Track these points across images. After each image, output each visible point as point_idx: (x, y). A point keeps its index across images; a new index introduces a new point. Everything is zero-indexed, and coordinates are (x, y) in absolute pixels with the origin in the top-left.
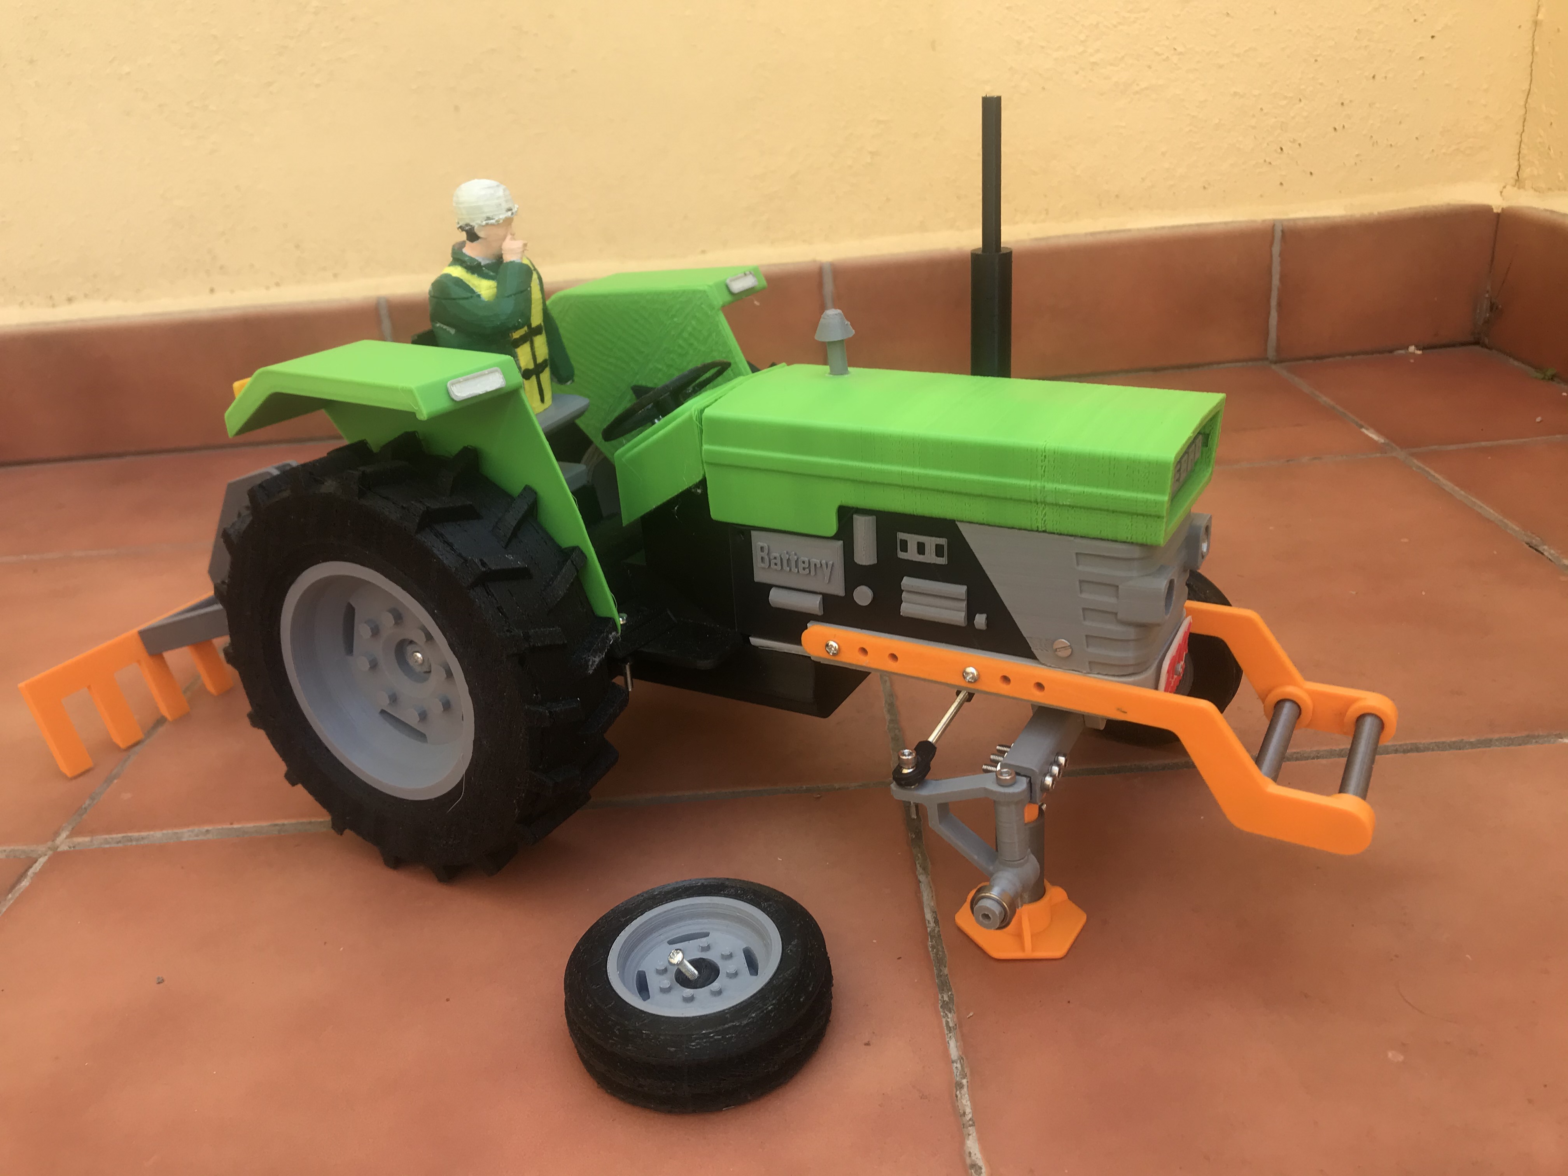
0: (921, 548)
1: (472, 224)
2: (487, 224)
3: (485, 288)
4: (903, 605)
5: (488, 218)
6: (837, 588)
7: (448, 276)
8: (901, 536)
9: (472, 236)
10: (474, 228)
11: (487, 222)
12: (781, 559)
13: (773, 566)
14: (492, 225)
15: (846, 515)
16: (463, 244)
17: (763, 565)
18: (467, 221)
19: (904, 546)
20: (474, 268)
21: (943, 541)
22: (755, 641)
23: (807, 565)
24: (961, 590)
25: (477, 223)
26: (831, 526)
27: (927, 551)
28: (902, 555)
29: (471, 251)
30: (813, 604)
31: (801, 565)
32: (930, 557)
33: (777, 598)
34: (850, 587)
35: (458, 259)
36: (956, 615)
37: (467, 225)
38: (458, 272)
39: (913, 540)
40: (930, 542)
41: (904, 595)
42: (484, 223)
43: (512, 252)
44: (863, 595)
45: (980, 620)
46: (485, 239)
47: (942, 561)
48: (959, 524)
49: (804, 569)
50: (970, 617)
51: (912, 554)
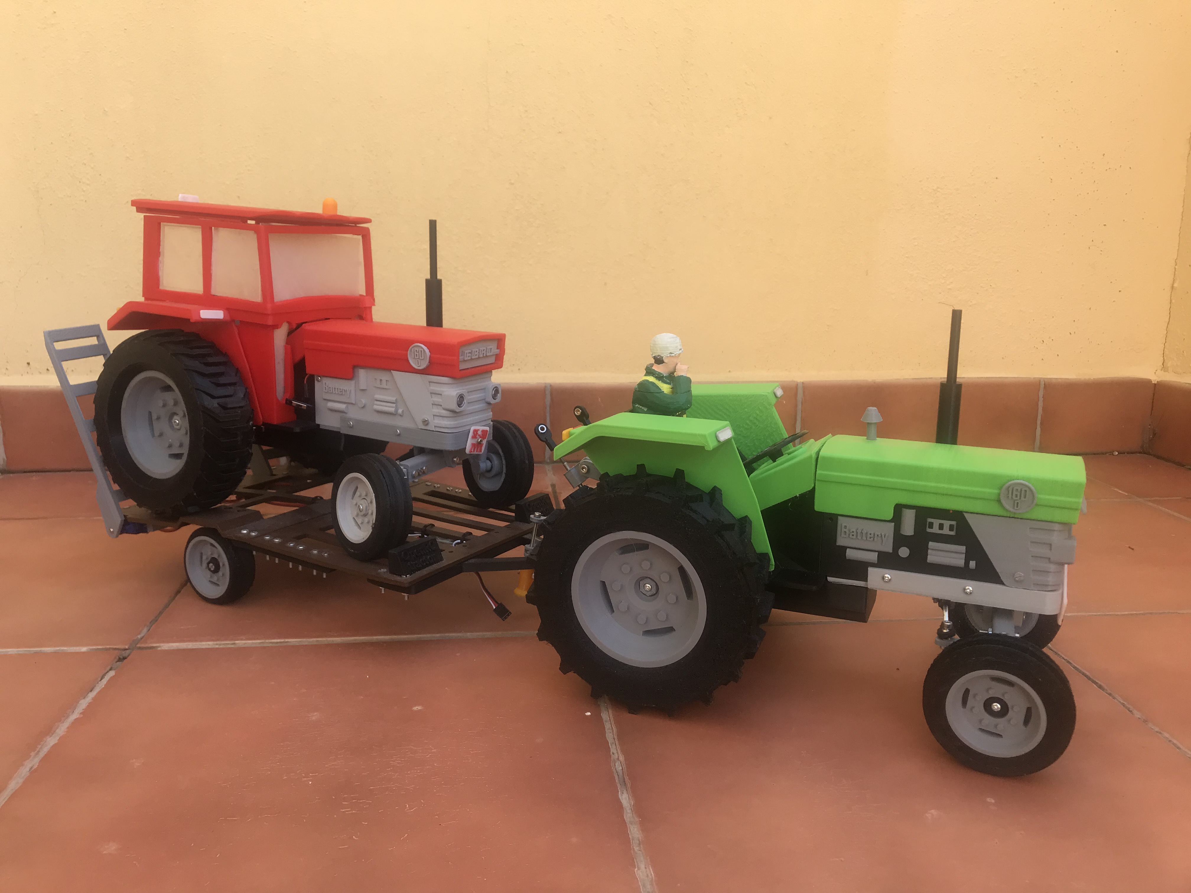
0: (941, 527)
1: (662, 355)
2: (670, 356)
3: (666, 388)
4: (929, 557)
5: (671, 353)
6: (888, 548)
7: (647, 381)
8: (930, 520)
9: (659, 360)
10: (663, 357)
11: (670, 355)
12: (857, 533)
13: (851, 536)
14: (673, 356)
15: (899, 508)
16: (652, 365)
17: (845, 536)
18: (659, 354)
19: (931, 525)
20: (660, 377)
21: (954, 523)
22: (830, 579)
23: (872, 536)
24: (963, 549)
25: (664, 355)
26: (890, 515)
27: (944, 528)
28: (929, 530)
29: (657, 368)
30: (873, 557)
31: (869, 536)
32: (946, 531)
33: (851, 554)
34: (896, 547)
35: (649, 371)
36: (959, 561)
37: (659, 356)
38: (651, 379)
39: (936, 522)
40: (947, 523)
41: (929, 551)
42: (669, 355)
43: (682, 371)
44: (904, 552)
45: (972, 564)
46: (667, 363)
47: (953, 533)
48: (965, 515)
49: (870, 538)
50: (967, 563)
51: (936, 530)
